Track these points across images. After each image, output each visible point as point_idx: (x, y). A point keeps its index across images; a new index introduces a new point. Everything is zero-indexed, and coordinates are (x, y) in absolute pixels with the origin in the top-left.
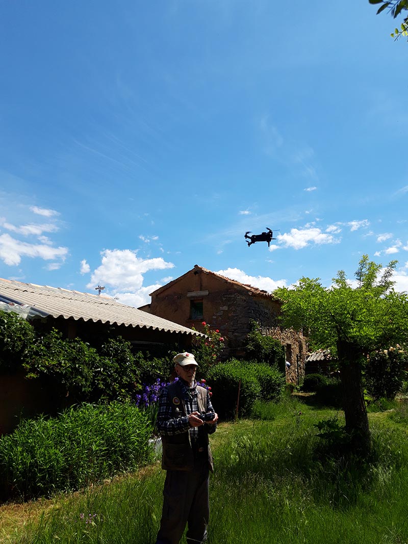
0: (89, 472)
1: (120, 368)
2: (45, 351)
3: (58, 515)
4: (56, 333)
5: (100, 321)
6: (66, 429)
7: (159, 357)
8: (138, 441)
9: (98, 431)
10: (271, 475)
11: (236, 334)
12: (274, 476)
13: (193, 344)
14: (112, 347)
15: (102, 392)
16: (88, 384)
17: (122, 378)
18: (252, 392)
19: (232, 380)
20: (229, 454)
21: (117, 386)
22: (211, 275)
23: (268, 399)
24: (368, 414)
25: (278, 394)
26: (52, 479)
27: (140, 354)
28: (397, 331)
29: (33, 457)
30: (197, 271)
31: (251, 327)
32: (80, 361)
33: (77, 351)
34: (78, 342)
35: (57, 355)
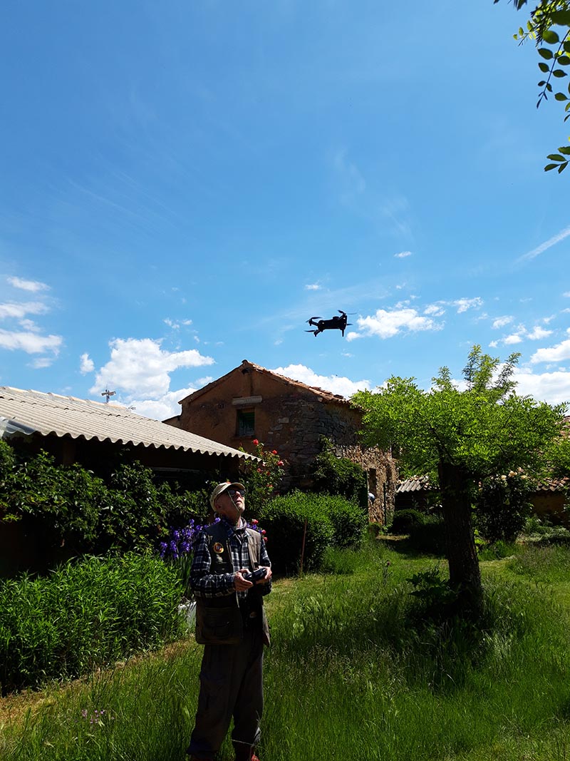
0: (95, 653)
1: (138, 505)
2: (31, 483)
3: (51, 712)
4: (46, 456)
5: (108, 440)
6: (61, 592)
7: (193, 490)
8: (162, 606)
9: (107, 595)
10: (348, 649)
11: (301, 456)
12: (353, 651)
13: (241, 471)
14: (126, 477)
15: (112, 539)
16: (92, 528)
17: (140, 519)
18: (322, 536)
19: (295, 519)
20: (291, 622)
21: (133, 531)
22: (266, 374)
23: (345, 545)
24: (481, 564)
25: (358, 538)
26: (41, 663)
27: (166, 486)
28: (518, 449)
29: (14, 632)
30: (246, 369)
31: (321, 447)
32: (80, 496)
33: (76, 483)
34: (77, 470)
35: (48, 488)
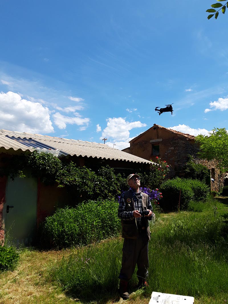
0: (92, 236)
1: (109, 182)
2: (68, 174)
4: (74, 164)
5: (96, 157)
6: (80, 213)
8: (119, 220)
9: (97, 215)
11: (179, 163)
14: (104, 171)
15: (99, 194)
16: (91, 190)
17: (110, 187)
18: (188, 196)
19: (176, 189)
21: (106, 191)
22: (164, 129)
25: (205, 197)
26: (73, 239)
27: (119, 174)
30: (155, 127)
31: (188, 159)
32: (86, 178)
33: (84, 173)
34: (85, 168)
35: (74, 175)
